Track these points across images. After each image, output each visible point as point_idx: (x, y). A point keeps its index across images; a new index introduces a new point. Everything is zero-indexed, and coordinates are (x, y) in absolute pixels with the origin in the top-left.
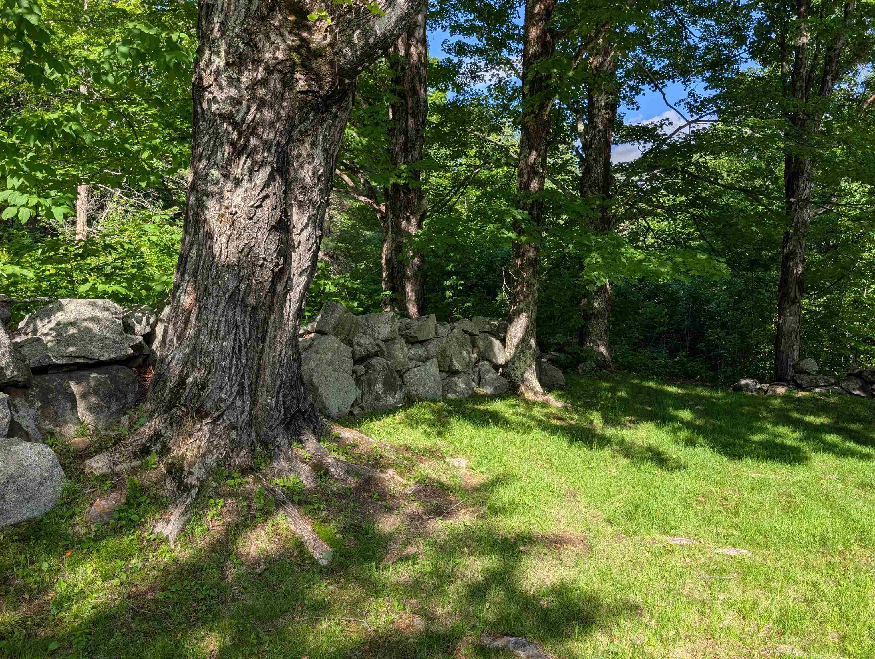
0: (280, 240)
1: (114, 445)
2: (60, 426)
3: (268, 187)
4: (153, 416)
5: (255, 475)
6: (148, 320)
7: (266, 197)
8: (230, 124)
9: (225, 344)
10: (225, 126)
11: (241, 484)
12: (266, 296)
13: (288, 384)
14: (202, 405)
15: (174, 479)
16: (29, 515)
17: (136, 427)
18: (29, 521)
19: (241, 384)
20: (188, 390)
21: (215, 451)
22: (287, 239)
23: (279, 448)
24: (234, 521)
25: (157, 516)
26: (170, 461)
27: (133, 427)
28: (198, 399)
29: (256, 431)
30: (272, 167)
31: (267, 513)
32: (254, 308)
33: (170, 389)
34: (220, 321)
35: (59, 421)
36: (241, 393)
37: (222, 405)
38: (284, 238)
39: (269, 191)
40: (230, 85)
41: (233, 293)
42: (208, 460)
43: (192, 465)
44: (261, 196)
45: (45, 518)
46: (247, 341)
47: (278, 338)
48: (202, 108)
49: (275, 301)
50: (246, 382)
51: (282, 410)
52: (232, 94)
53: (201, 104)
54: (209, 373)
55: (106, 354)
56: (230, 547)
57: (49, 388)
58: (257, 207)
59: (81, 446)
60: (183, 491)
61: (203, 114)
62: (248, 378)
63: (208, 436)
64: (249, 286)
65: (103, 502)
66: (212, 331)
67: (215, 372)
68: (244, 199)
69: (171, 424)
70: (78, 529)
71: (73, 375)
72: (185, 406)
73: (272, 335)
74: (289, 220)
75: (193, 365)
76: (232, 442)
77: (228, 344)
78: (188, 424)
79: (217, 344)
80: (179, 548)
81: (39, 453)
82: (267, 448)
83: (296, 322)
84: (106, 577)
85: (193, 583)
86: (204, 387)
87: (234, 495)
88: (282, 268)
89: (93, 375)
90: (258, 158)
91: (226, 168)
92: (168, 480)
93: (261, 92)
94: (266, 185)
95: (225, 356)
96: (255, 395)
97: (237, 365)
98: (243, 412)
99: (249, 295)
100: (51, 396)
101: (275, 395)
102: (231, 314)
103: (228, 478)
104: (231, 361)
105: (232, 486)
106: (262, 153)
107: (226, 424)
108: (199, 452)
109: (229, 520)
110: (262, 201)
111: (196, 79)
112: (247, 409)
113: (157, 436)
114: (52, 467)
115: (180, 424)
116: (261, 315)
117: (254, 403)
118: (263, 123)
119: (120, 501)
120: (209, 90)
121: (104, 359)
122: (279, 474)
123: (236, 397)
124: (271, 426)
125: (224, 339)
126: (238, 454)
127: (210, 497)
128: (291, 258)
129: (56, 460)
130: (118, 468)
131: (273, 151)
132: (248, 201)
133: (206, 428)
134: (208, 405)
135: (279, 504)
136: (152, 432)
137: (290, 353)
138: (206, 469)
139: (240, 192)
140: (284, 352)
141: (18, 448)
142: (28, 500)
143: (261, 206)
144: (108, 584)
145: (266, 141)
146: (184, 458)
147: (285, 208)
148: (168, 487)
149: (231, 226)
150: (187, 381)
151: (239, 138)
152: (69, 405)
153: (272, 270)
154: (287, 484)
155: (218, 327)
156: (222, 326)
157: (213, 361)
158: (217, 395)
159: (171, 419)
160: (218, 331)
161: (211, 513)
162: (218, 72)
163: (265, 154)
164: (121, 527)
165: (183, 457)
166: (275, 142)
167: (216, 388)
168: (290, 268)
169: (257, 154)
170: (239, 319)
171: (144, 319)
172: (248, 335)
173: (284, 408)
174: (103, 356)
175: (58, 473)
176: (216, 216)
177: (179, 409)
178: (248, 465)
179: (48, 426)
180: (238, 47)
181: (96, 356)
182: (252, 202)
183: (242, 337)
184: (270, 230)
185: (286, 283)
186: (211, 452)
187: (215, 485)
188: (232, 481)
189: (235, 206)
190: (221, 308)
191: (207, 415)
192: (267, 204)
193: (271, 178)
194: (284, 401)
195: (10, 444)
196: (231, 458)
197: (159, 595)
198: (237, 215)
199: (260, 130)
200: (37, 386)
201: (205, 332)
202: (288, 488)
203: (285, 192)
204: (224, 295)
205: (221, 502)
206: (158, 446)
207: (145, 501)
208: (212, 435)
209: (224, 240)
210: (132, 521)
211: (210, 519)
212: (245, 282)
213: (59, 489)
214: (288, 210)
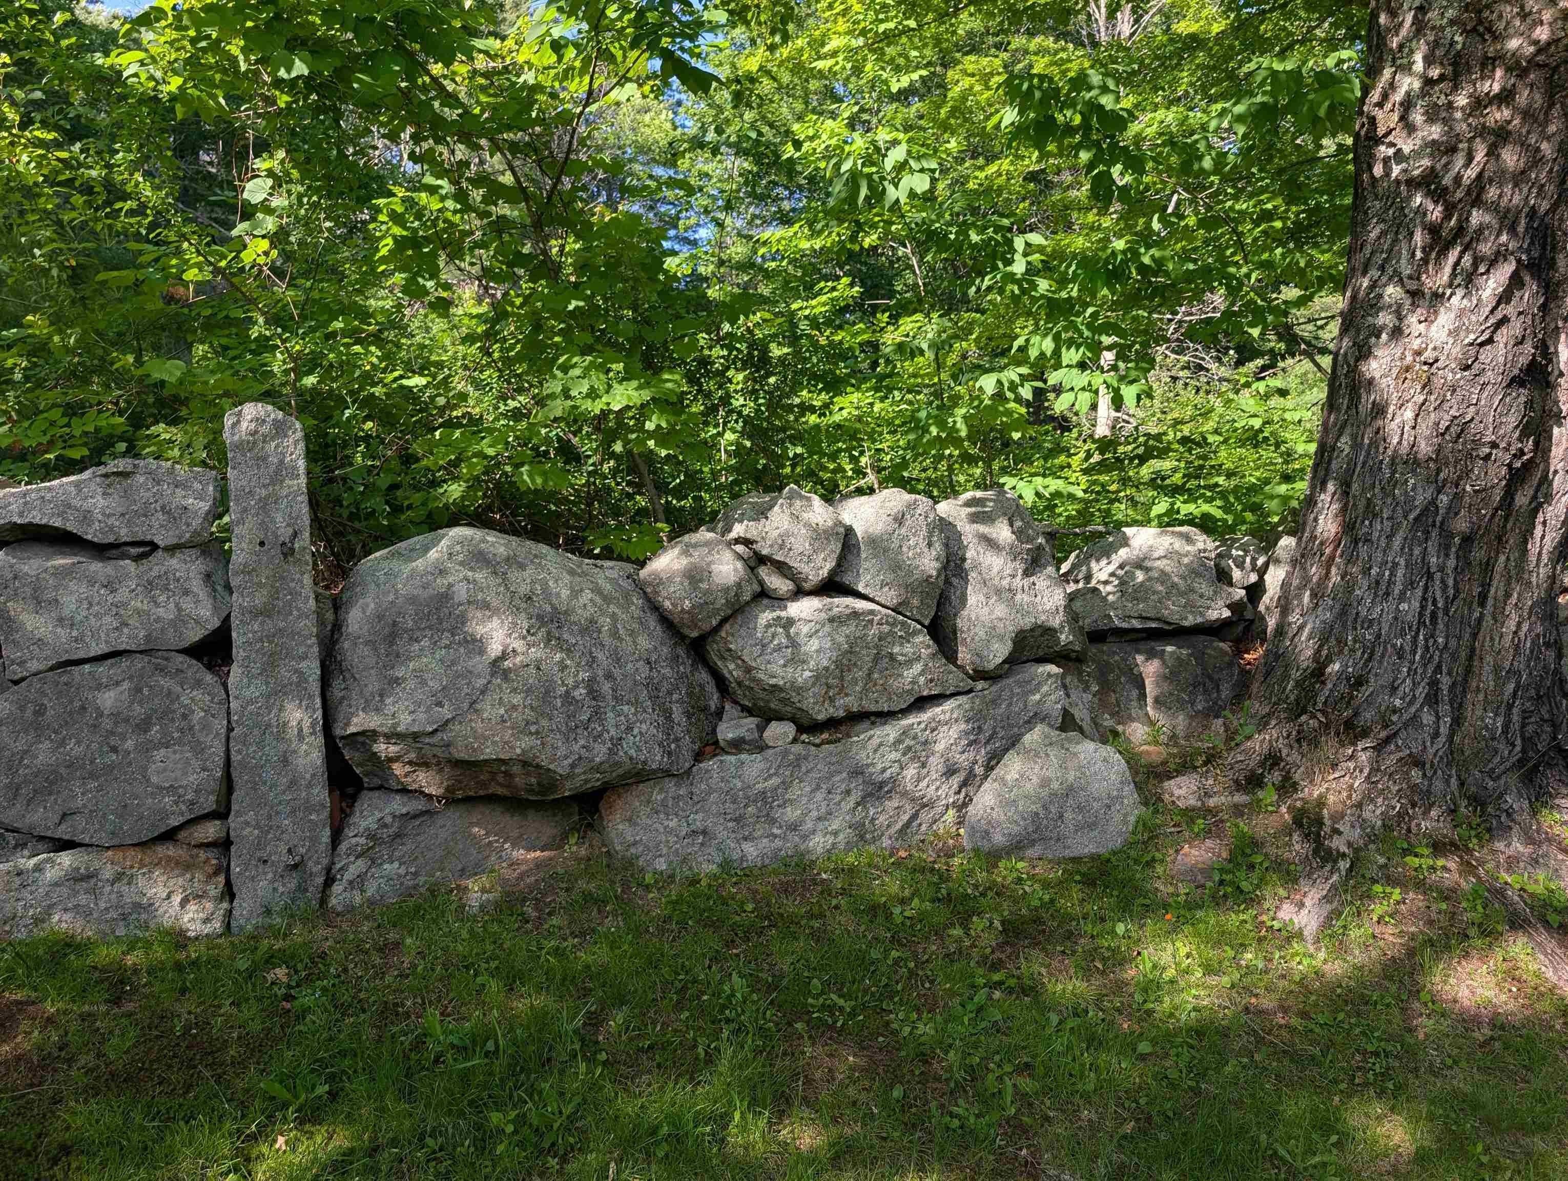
0: (1529, 404)
1: (1205, 764)
2: (1123, 724)
3: (1508, 302)
4: (1267, 724)
5: (1461, 858)
6: (1254, 560)
7: (1504, 321)
8: (1429, 194)
9: (1404, 606)
10: (1418, 200)
11: (1433, 868)
12: (1493, 516)
13: (1533, 693)
14: (1356, 714)
15: (1307, 836)
16: (1091, 849)
17: (1238, 739)
18: (1094, 858)
19: (1434, 684)
20: (1329, 686)
21: (1380, 800)
22: (1544, 401)
23: (1509, 815)
24: (1421, 932)
25: (1282, 892)
26: (1299, 804)
27: (1233, 739)
28: (1349, 703)
29: (1459, 777)
30: (1519, 261)
31: (1490, 934)
32: (1468, 540)
33: (1297, 682)
34: (1395, 565)
35: (1123, 717)
36: (1433, 699)
37: (1394, 718)
38: (1537, 399)
39: (1509, 310)
40: (1431, 118)
41: (1425, 511)
42: (1367, 814)
43: (1338, 817)
44: (1492, 320)
45: (1113, 859)
46: (1449, 602)
47: (1514, 599)
48: (1372, 177)
49: (1509, 526)
50: (1445, 681)
51: (1518, 742)
52: (1435, 136)
53: (1370, 168)
54: (1370, 659)
55: (1190, 617)
56: (1419, 978)
57: (1108, 663)
58: (1482, 345)
59: (1156, 759)
60: (1325, 860)
61: (1374, 187)
62: (1449, 673)
63: (1366, 771)
64: (1458, 497)
65: (1194, 852)
66: (1377, 583)
67: (1383, 656)
68: (1454, 333)
69: (1298, 741)
70: (1159, 885)
71: (1142, 646)
72: (1323, 712)
73: (1501, 593)
74: (1551, 361)
75: (1342, 642)
76: (1414, 788)
77: (1410, 607)
78: (1329, 746)
79: (1389, 606)
80: (1322, 955)
81: (1105, 760)
82: (1483, 812)
83: (1554, 568)
84: (1209, 969)
85: (1353, 1021)
86: (1359, 682)
87: (1420, 885)
88: (1531, 460)
89: (1169, 649)
90: (1486, 248)
91: (1418, 279)
92: (1296, 837)
93: (1498, 115)
94: (1504, 298)
95: (1403, 629)
96: (1461, 705)
97: (1427, 648)
98: (1436, 735)
99: (1456, 514)
100: (1111, 677)
101: (1503, 709)
102: (1417, 551)
103: (1406, 852)
104: (1415, 639)
105: (1416, 870)
106: (1498, 236)
107: (1401, 754)
108: (1350, 797)
109: (1413, 929)
110: (1494, 332)
111: (1363, 125)
112: (1445, 730)
113: (1273, 760)
114: (1122, 783)
115: (1315, 743)
116: (1478, 554)
117: (1457, 722)
118: (1501, 177)
119: (1219, 856)
120: (1391, 138)
121: (1186, 623)
122: (1512, 863)
123: (1422, 706)
124: (1493, 770)
125: (1402, 598)
126: (1426, 813)
127: (1375, 881)
128: (1550, 438)
129: (1128, 773)
130: (1212, 802)
131: (1521, 229)
132: (1462, 334)
133: (1363, 757)
134: (1368, 716)
135: (1517, 923)
136: (1265, 751)
137: (1539, 629)
138: (1364, 830)
139: (1445, 319)
140: (1525, 627)
141: (1079, 748)
142: (1092, 826)
143: (1490, 341)
144: (1213, 980)
145: (1508, 210)
146: (1324, 804)
147: (1543, 341)
148: (1297, 847)
149: (1424, 387)
150: (1329, 670)
151: (1447, 216)
152: (1135, 693)
153: (1509, 466)
154: (1531, 888)
155: (1391, 575)
156: (1400, 573)
157: (1379, 636)
158: (1384, 699)
159: (1299, 732)
160: (1390, 583)
161: (1378, 909)
162: (1407, 104)
163: (1504, 238)
164: (1225, 896)
165: (1321, 802)
166: (1526, 210)
167: (1382, 686)
168: (1546, 459)
169: (1486, 240)
170: (1434, 560)
171: (1248, 559)
172: (1451, 592)
173: (1523, 739)
174: (1186, 618)
175: (1130, 796)
176: (1395, 371)
177: (1314, 716)
178: (1445, 836)
179: (1108, 721)
180: (1452, 43)
181: (1175, 618)
182: (1472, 337)
183: (1438, 594)
184: (1509, 386)
185: (1537, 490)
186: (1372, 801)
187: (1382, 861)
188: (1417, 860)
189: (1435, 349)
190: (1397, 542)
191: (1365, 733)
192: (1502, 336)
193: (1516, 282)
194: (1523, 726)
195: (1069, 740)
196: (1412, 818)
197: (1295, 1021)
198: (1439, 364)
199: (1492, 193)
200: (1093, 661)
201: (1365, 584)
202: (1532, 895)
203: (1544, 308)
204: (1405, 517)
205: (1396, 894)
206: (1276, 776)
207: (1261, 864)
208: (1374, 770)
209: (1409, 414)
210: (1242, 892)
211: (1375, 919)
212: (1450, 490)
213: (1132, 819)
214: (1550, 343)
